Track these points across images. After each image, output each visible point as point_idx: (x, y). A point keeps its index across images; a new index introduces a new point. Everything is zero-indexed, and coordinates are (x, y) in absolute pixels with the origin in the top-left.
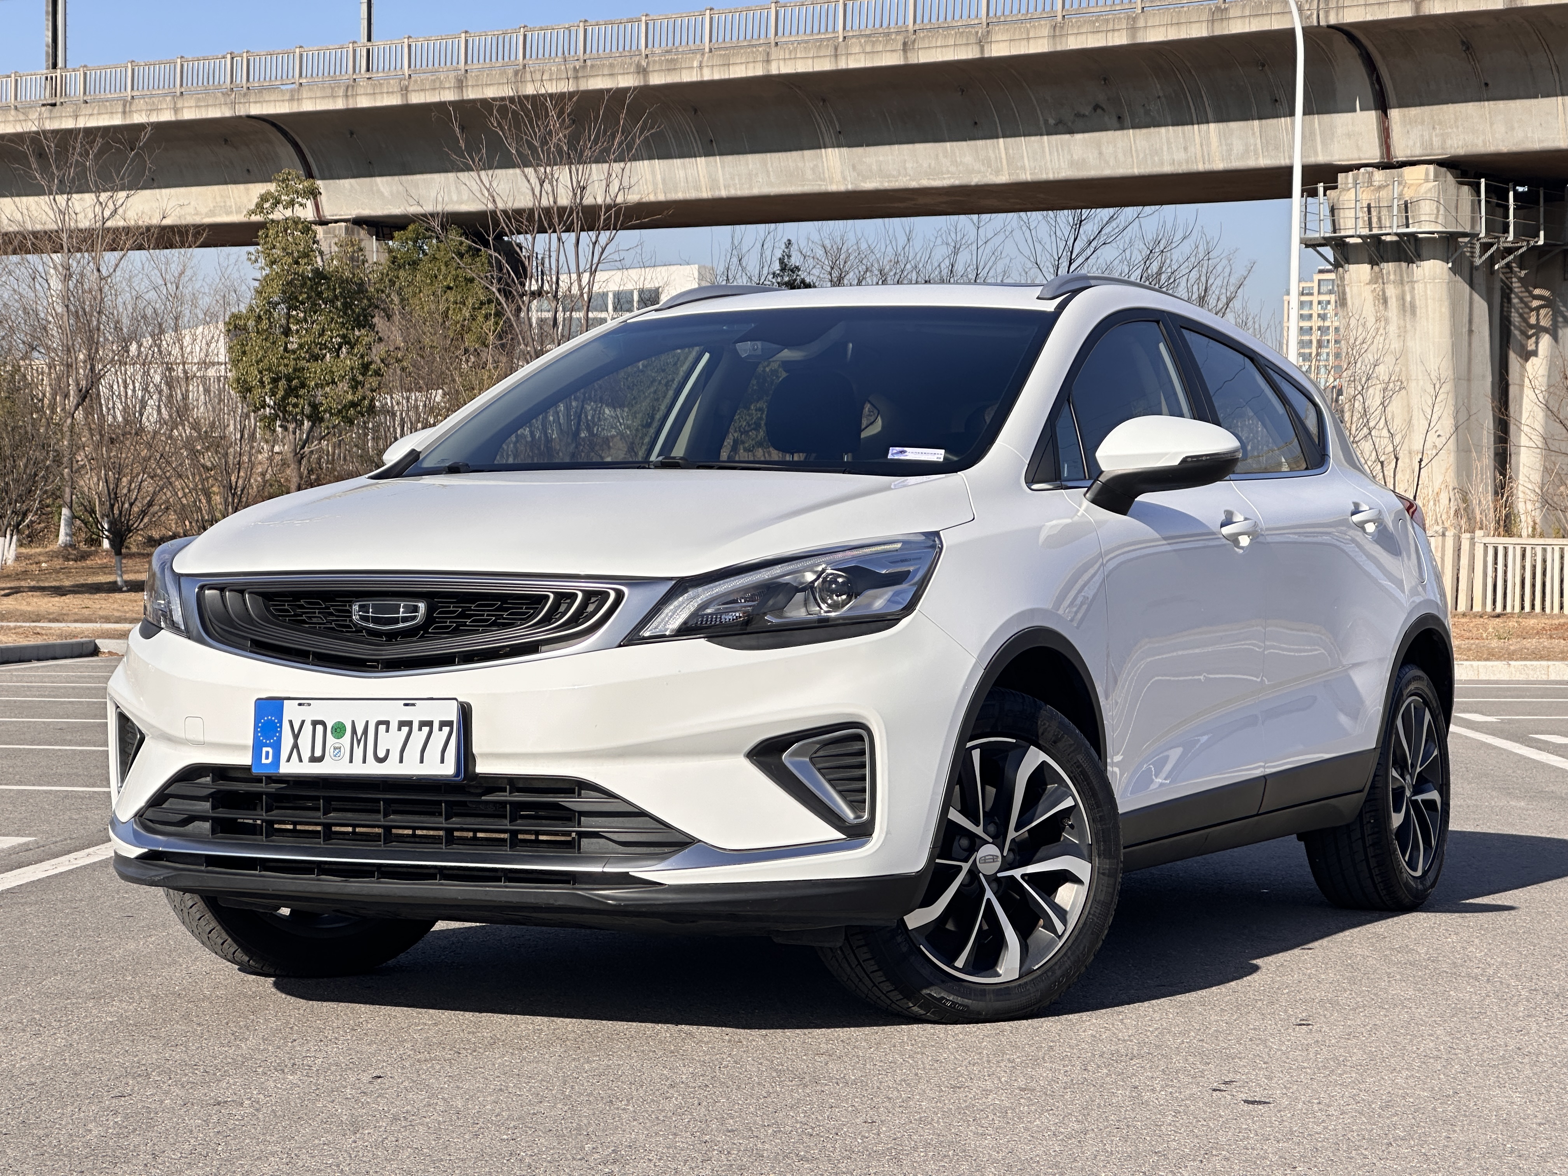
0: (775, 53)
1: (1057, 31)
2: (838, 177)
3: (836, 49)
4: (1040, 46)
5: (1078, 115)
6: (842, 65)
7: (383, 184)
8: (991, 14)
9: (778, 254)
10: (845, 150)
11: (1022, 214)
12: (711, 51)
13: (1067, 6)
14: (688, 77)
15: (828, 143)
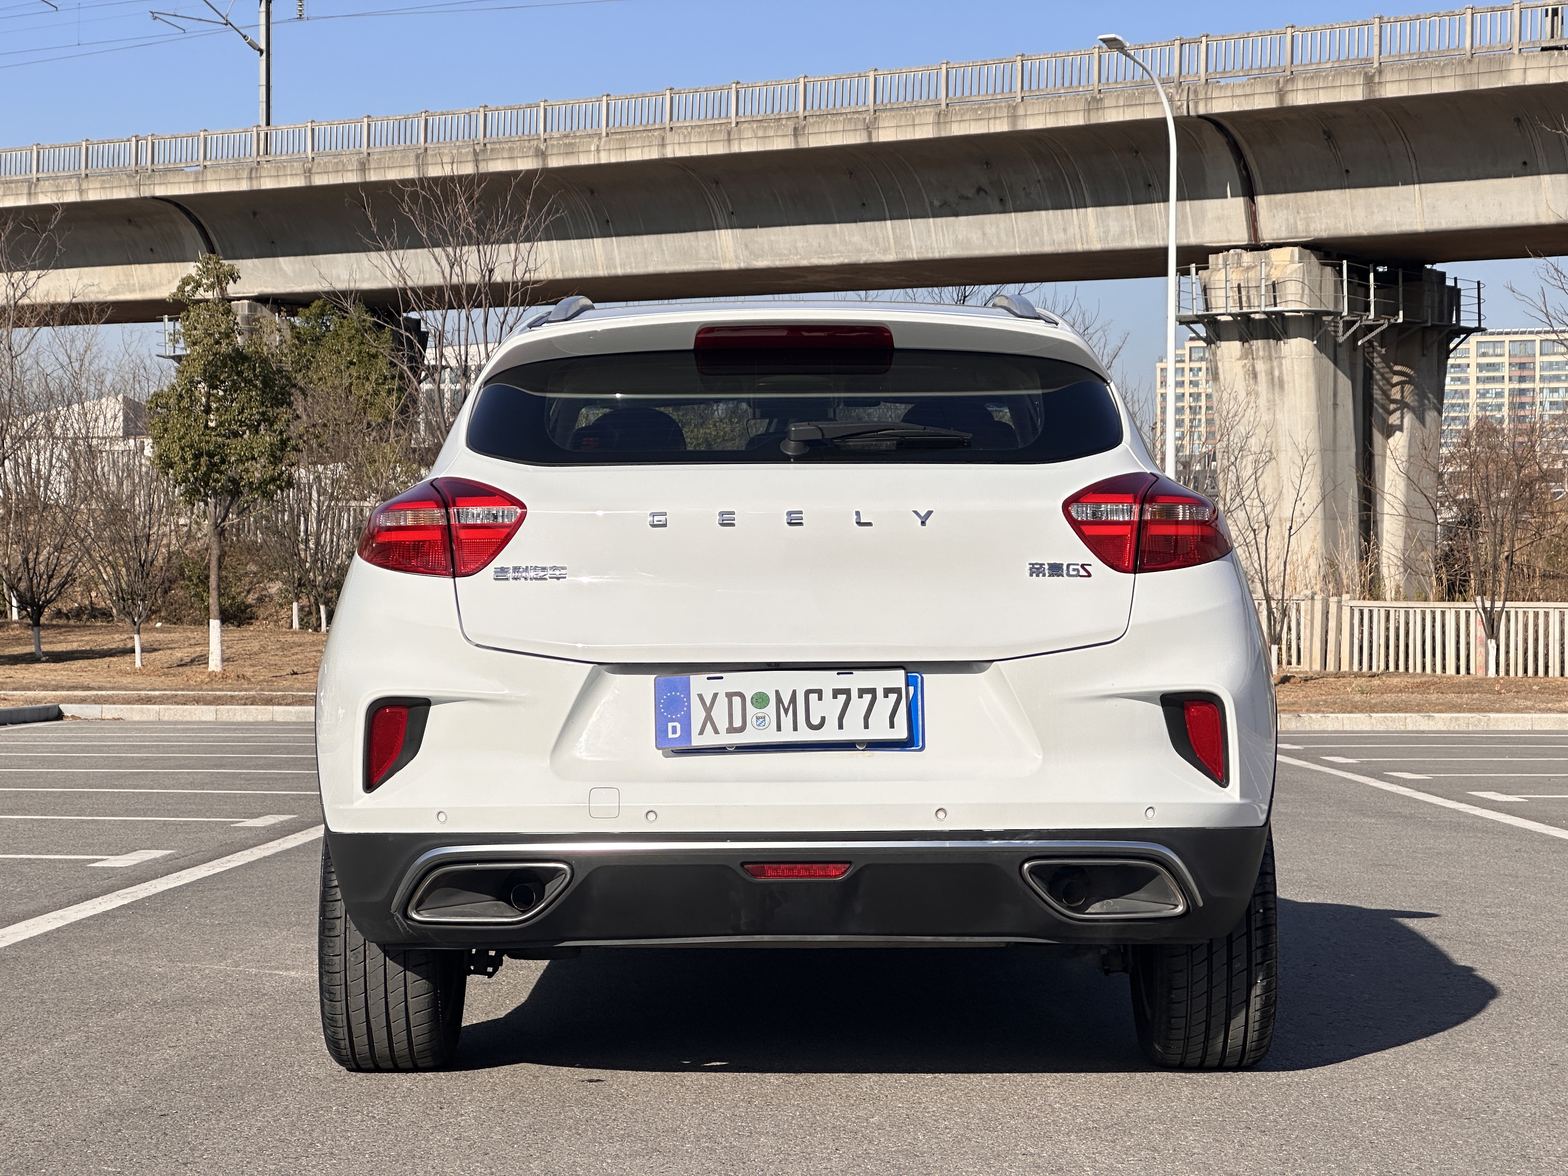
0: (670, 137)
1: (941, 118)
2: (731, 255)
3: (729, 134)
4: (925, 132)
5: (962, 197)
6: (735, 149)
7: (286, 263)
8: (878, 102)
10: (738, 232)
11: (909, 290)
12: (607, 135)
13: (951, 95)
14: (585, 160)
15: (721, 223)
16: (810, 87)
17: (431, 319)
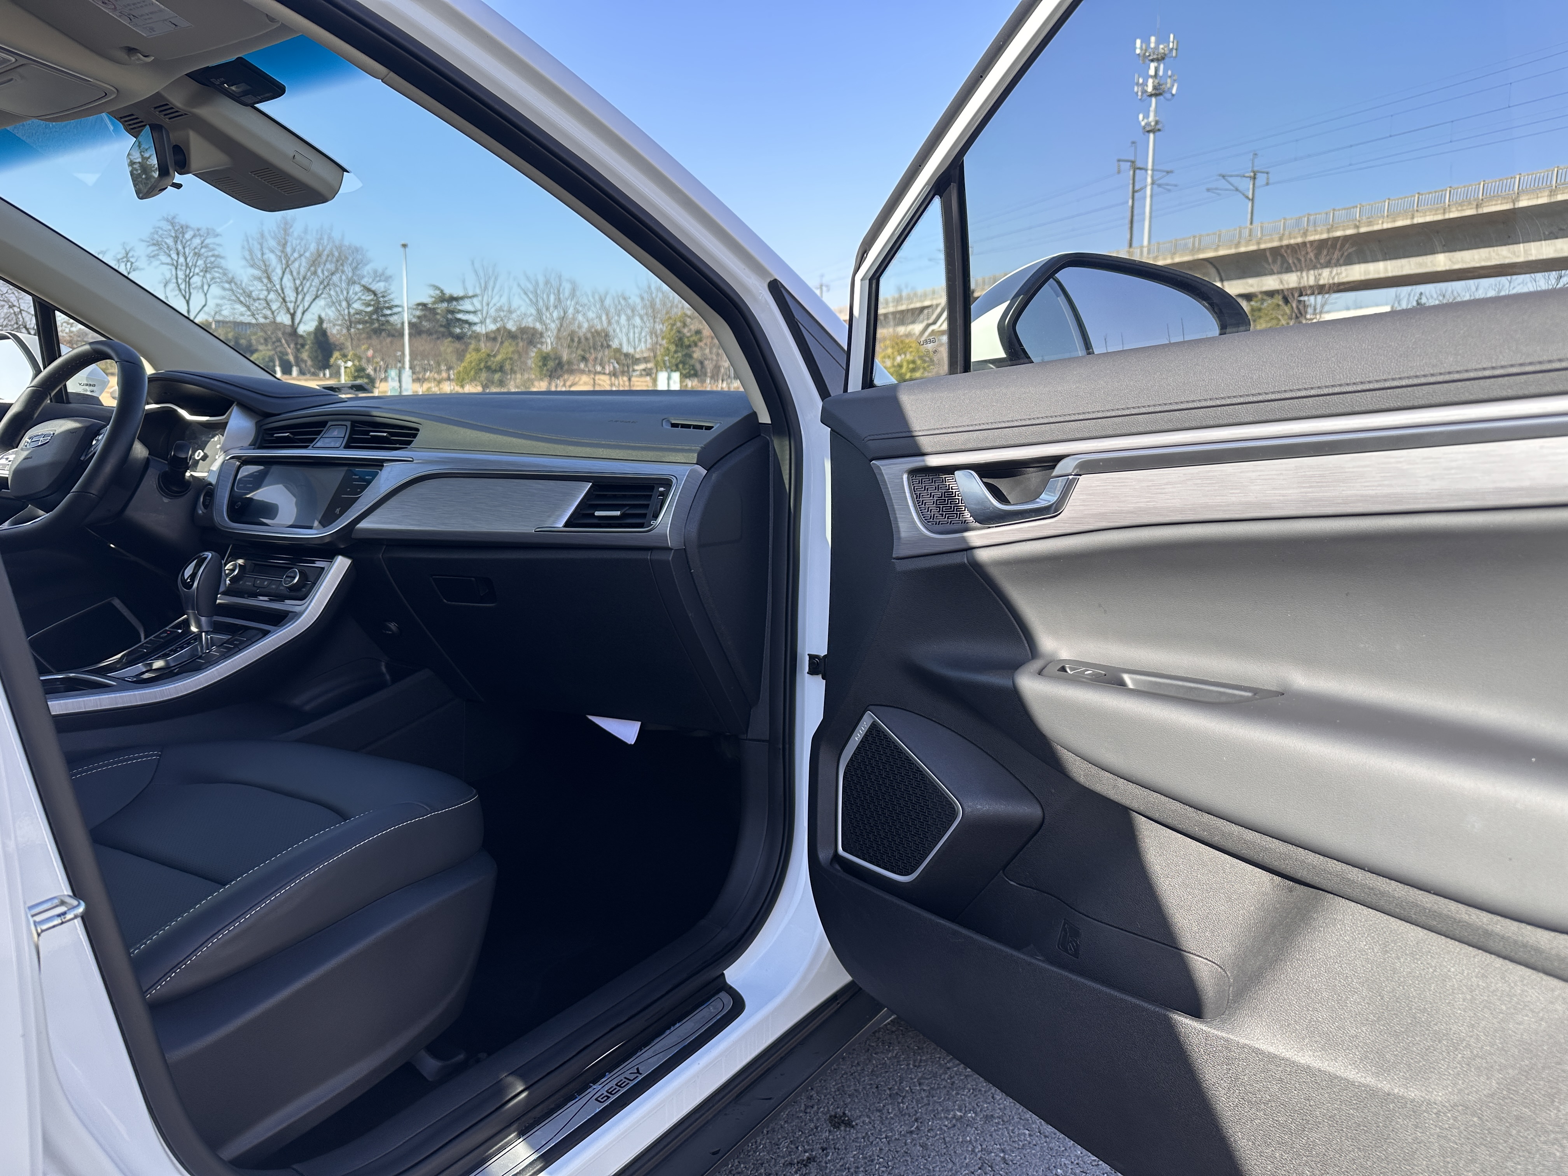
0: (1416, 214)
1: (1552, 193)
2: (1442, 264)
3: (1444, 210)
4: (1543, 200)
5: (1561, 229)
6: (1447, 216)
7: (1251, 281)
8: (1520, 188)
9: (1416, 298)
10: (1447, 254)
11: (1532, 275)
12: (1387, 216)
13: (1558, 181)
14: (1376, 228)
15: (1439, 251)
16: (1486, 185)
17: (1311, 300)
